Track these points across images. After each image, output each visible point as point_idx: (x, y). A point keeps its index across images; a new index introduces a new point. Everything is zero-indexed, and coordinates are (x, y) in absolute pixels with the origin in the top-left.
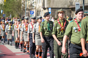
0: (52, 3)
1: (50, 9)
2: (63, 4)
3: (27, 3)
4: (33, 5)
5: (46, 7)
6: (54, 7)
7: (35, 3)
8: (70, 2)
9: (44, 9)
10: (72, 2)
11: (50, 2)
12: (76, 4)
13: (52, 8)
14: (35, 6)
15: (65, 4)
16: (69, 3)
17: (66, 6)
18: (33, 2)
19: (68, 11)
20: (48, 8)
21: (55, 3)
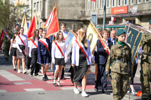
2: (71, 15)
3: (19, 11)
4: (27, 14)
5: (46, 18)
7: (30, 12)
8: (82, 11)
9: (44, 20)
10: (85, 12)
12: (92, 15)
14: (30, 16)
15: (75, 14)
16: (80, 13)
17: (76, 18)
18: (28, 9)
21: (60, 12)
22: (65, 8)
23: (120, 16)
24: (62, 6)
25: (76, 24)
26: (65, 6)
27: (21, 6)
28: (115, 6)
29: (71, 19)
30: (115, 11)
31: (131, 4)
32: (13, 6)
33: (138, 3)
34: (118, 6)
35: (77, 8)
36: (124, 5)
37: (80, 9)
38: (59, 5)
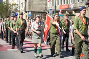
0: (31, 8)
1: (30, 12)
2: (40, 9)
3: (13, 7)
4: (17, 9)
5: (27, 11)
6: (33, 11)
7: (19, 8)
8: (45, 7)
9: (26, 12)
10: (47, 8)
11: (31, 7)
12: (50, 9)
13: (32, 12)
14: (19, 10)
15: (42, 9)
16: (45, 8)
17: (42, 11)
18: (17, 6)
19: (44, 15)
20: (29, 12)
21: (34, 8)
22: (36, 6)
23: (64, 10)
24: (35, 5)
25: (42, 14)
26: (37, 5)
27: (14, 5)
28: (62, 4)
29: (40, 11)
30: (62, 7)
31: (71, 3)
32: (10, 5)
33: (74, 3)
34: (64, 5)
35: (43, 6)
36: (67, 4)
37: (44, 6)
38: (34, 4)
